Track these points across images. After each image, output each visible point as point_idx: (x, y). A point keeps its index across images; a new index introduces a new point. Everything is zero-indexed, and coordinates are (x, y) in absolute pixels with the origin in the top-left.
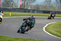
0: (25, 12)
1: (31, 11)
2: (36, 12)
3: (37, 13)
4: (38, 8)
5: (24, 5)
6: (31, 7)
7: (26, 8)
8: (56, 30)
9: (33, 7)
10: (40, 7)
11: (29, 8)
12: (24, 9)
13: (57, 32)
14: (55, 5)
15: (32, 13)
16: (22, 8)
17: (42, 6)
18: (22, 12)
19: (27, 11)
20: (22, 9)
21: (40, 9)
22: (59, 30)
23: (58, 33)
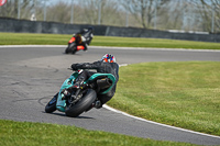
0: (18, 30)
1: (40, 27)
2: (56, 30)
3: (61, 32)
4: (63, 15)
5: (16, 5)
6: (40, 11)
7: (23, 17)
8: (128, 90)
9: (45, 13)
10: (71, 13)
11: (32, 18)
12: (13, 19)
13: (130, 97)
14: (121, 7)
15: (43, 32)
16: (7, 15)
17: (77, 9)
18: (8, 31)
19: (26, 25)
20: (9, 19)
21: (69, 19)
22: (136, 90)
23: (132, 102)
